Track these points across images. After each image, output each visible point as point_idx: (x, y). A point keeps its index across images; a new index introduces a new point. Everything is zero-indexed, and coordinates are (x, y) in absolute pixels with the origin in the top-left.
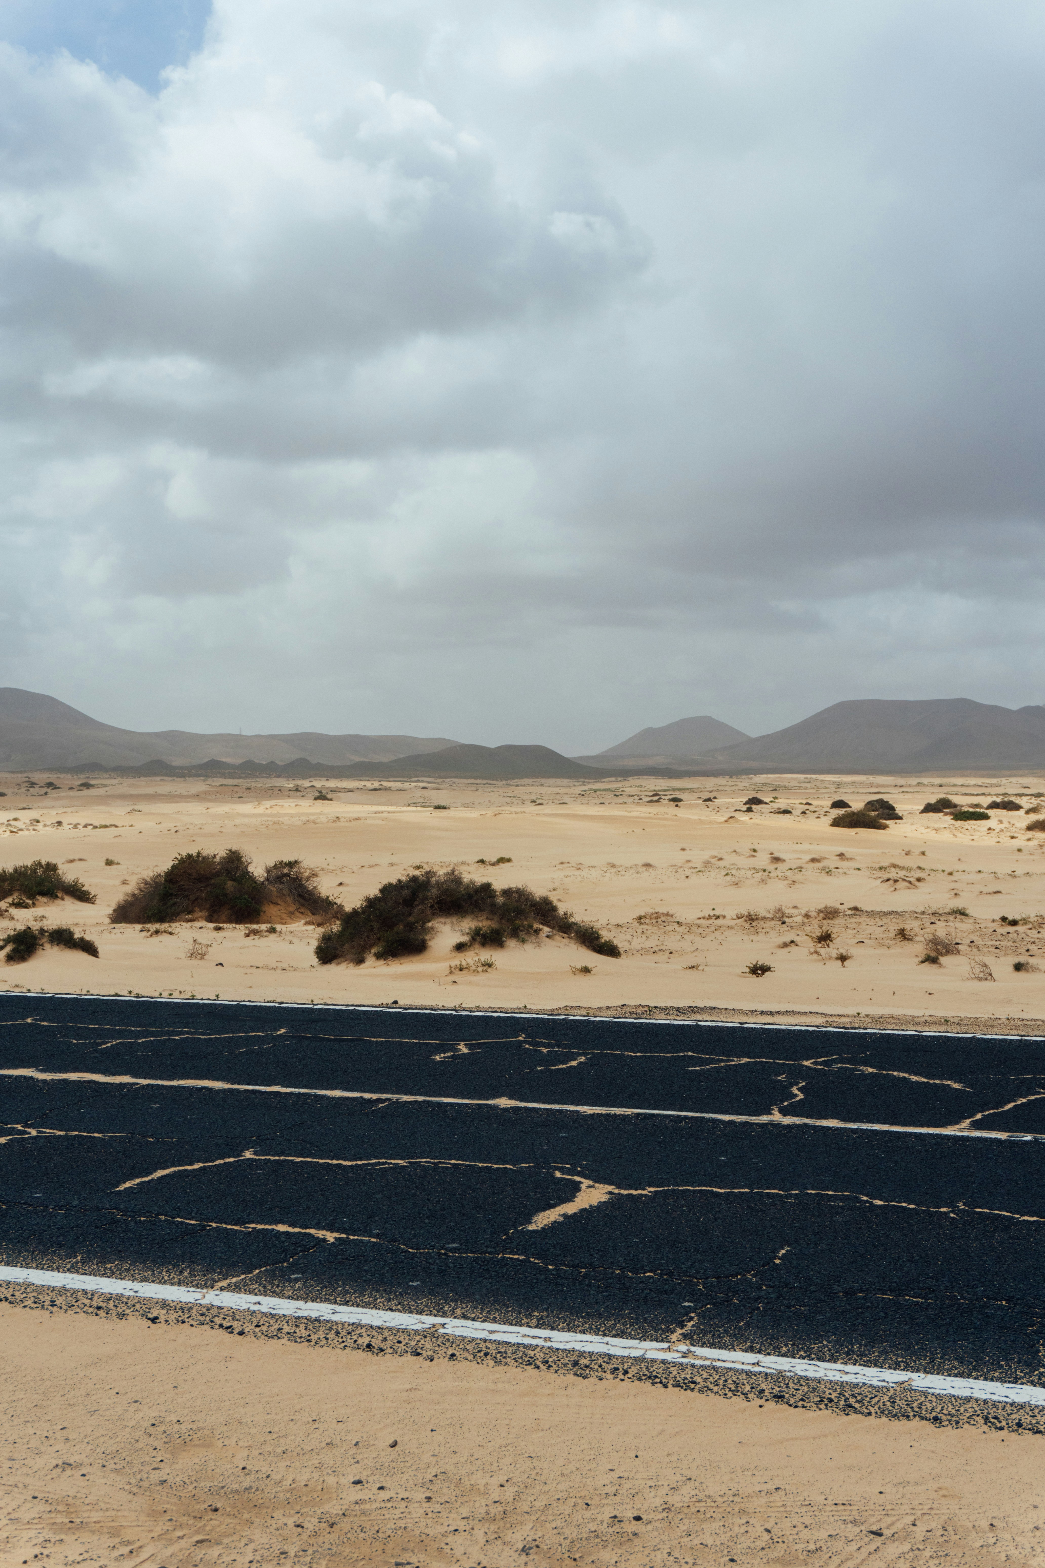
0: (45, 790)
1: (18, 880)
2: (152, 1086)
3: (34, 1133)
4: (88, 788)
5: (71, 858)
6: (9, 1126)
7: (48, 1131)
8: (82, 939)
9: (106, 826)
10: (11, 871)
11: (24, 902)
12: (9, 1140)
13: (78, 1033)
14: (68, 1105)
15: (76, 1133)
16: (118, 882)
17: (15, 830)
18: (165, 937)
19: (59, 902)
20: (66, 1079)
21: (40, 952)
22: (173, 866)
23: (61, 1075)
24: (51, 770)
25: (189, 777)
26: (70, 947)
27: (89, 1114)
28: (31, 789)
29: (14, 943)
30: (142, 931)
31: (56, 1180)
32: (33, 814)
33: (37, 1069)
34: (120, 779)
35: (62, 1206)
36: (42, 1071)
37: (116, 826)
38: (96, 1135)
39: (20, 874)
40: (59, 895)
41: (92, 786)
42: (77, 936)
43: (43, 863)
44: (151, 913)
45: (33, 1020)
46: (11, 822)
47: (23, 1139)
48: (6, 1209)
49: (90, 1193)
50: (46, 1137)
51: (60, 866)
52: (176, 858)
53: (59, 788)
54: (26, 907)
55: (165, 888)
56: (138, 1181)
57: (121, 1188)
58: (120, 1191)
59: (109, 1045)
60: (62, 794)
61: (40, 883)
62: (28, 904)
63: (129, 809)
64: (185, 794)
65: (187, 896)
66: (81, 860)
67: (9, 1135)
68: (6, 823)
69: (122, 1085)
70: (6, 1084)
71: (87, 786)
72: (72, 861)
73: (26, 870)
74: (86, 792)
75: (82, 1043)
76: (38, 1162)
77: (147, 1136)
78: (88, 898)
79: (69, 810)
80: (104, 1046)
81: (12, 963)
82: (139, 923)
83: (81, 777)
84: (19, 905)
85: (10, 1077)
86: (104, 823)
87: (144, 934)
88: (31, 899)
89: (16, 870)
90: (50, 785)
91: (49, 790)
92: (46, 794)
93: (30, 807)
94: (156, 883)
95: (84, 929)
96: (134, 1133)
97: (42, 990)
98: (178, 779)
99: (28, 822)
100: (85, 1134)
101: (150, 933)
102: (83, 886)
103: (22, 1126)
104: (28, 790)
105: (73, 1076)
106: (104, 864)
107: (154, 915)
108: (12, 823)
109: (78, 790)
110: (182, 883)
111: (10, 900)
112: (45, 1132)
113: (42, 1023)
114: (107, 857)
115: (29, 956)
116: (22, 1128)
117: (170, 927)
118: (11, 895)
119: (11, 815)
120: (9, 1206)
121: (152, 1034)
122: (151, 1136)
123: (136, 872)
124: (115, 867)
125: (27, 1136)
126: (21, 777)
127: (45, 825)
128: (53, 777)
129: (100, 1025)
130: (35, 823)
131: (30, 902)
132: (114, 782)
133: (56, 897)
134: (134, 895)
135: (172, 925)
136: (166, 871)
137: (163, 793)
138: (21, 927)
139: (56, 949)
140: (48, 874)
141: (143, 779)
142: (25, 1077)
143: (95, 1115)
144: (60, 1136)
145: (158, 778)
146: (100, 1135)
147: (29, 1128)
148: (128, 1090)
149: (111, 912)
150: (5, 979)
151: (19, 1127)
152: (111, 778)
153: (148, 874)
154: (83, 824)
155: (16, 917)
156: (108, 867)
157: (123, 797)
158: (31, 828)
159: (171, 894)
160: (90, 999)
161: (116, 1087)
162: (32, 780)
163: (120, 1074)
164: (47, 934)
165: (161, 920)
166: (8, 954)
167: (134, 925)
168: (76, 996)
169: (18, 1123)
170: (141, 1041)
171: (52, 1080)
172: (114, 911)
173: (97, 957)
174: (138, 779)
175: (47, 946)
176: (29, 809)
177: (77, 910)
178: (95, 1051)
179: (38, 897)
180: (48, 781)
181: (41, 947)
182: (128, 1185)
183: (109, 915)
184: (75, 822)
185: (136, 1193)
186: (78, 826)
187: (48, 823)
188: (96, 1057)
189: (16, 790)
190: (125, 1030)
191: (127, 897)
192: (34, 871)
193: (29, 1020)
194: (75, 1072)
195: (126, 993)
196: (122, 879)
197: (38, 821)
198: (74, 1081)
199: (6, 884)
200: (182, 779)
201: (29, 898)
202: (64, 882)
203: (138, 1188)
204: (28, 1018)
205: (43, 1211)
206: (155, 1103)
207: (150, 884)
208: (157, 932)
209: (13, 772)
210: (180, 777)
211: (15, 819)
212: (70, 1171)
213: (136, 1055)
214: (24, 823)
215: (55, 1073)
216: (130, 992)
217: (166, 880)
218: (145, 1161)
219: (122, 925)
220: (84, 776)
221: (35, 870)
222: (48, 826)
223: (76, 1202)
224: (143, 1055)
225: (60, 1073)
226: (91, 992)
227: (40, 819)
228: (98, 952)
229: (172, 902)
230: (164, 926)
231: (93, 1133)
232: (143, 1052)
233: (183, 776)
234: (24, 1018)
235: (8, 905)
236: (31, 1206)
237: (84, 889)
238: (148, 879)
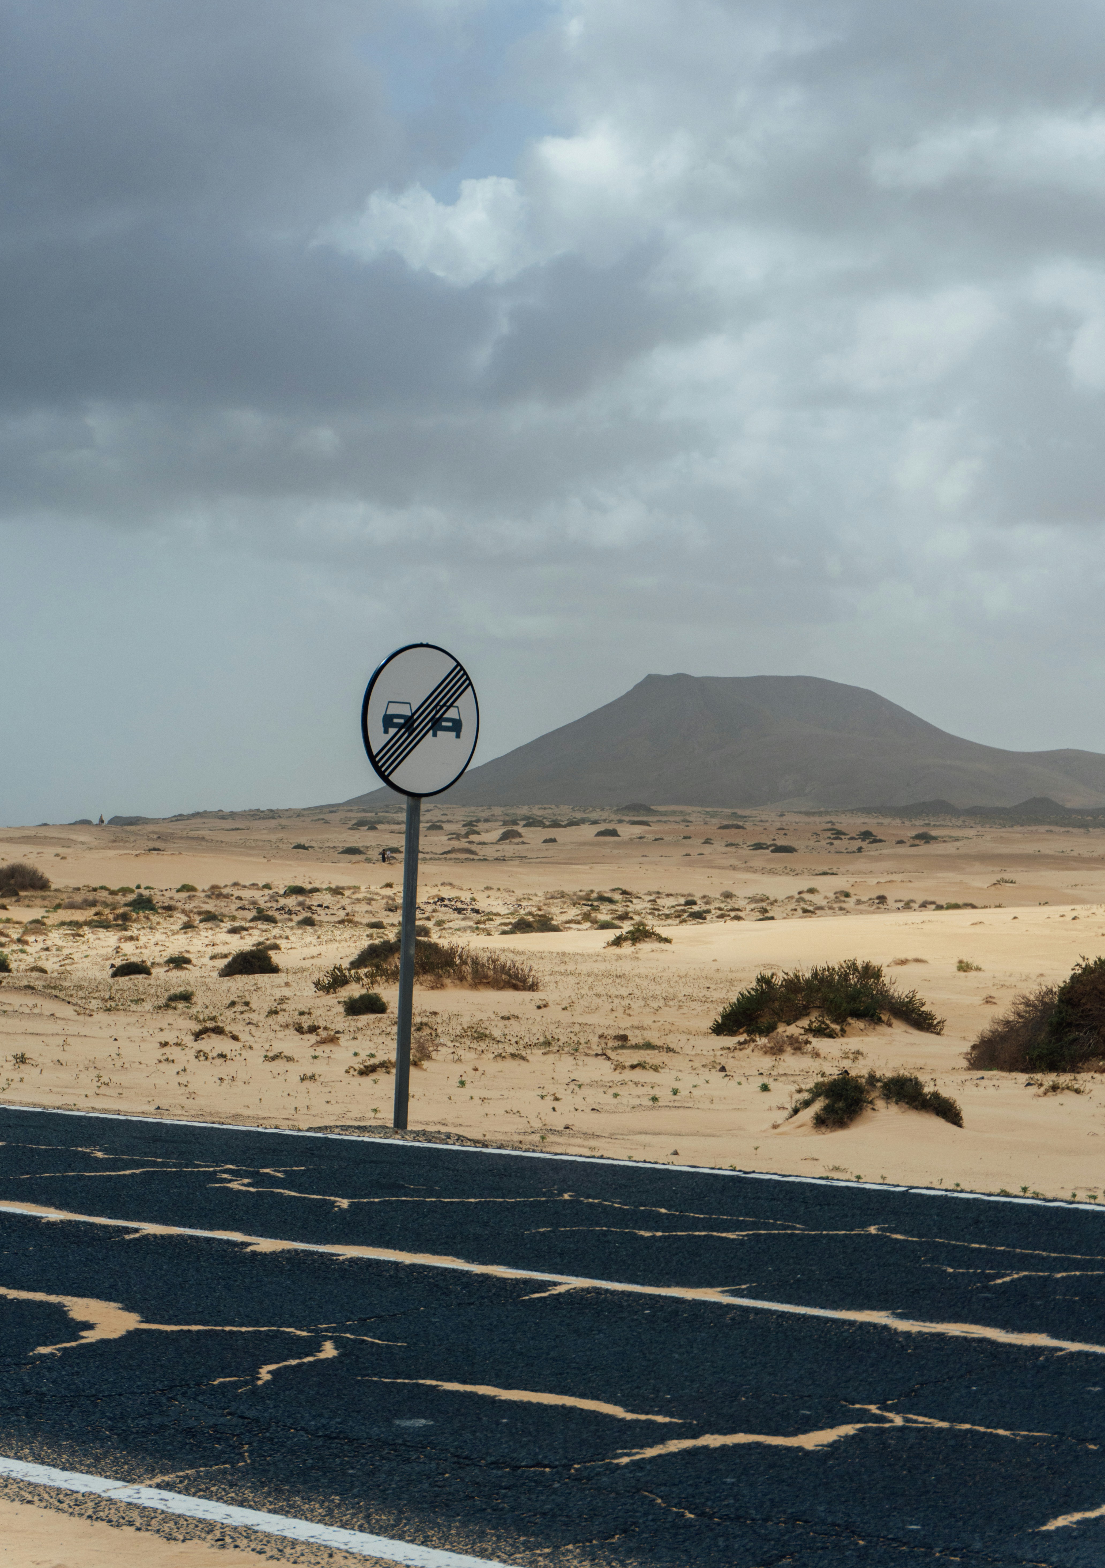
0: (859, 843)
1: (819, 990)
2: (1087, 1354)
3: (898, 1421)
4: (927, 842)
5: (903, 957)
6: (858, 1406)
7: (921, 1419)
8: (936, 1095)
9: (956, 906)
10: (808, 975)
11: (828, 1027)
12: (860, 1430)
13: (955, 1256)
14: (950, 1378)
15: (967, 1426)
16: (978, 1000)
17: (811, 908)
18: (1068, 1098)
19: (883, 1029)
20: (943, 1334)
21: (868, 1113)
22: (1073, 977)
23: (933, 1325)
24: (867, 811)
25: (1095, 827)
26: (916, 1108)
27: (985, 1394)
28: (836, 842)
29: (827, 1097)
30: (1029, 1084)
31: (941, 1503)
32: (840, 882)
33: (893, 1313)
34: (979, 828)
35: (955, 1549)
36: (902, 1316)
37: (974, 907)
38: (1001, 1432)
39: (822, 981)
40: (884, 1018)
41: (935, 838)
42: (928, 1089)
43: (859, 964)
44: (1036, 1053)
45: (879, 1229)
46: (803, 895)
47: (883, 1431)
48: (865, 1547)
49: (1000, 1531)
50: (919, 1430)
51: (885, 971)
52: (1078, 965)
53: (880, 841)
54: (831, 1035)
55: (1061, 1012)
56: (1078, 1516)
57: (1051, 1526)
58: (1048, 1532)
59: (1008, 1279)
60: (885, 852)
61: (855, 996)
62: (833, 1030)
63: (995, 878)
64: (1086, 855)
65: (1095, 1028)
66: (917, 960)
67: (859, 1422)
68: (797, 896)
69: (1035, 1351)
70: (846, 1334)
71: (925, 838)
72: (903, 962)
73: (831, 975)
74: (924, 849)
75: (963, 1273)
76: (910, 1472)
77: (1084, 1440)
78: (931, 1025)
79: (897, 877)
80: (999, 1281)
81: (823, 1129)
82: (1024, 1071)
83: (917, 823)
84: (821, 1032)
85: (851, 1323)
86: (953, 901)
87: (1033, 1090)
88: (838, 1024)
89: (815, 975)
90: (866, 835)
91: (864, 845)
92: (860, 850)
93: (835, 870)
94: (1044, 1004)
95: (933, 1076)
96: (1063, 1434)
97: (884, 1178)
98: (1076, 831)
99: (831, 895)
100: (982, 1429)
101: (1043, 1089)
102: (923, 1004)
103: (879, 1408)
104: (832, 844)
105: (954, 1329)
106: (955, 969)
107: (1040, 1057)
108: (807, 896)
109: (911, 846)
110: (1088, 1006)
111: (805, 1023)
112: (916, 1422)
113: (895, 1236)
114: (961, 958)
115: (851, 1120)
116: (878, 1412)
117: (1075, 1079)
118: (808, 1015)
119: (804, 883)
120: (870, 1542)
121: (1077, 1265)
122: (1093, 1441)
123: (1007, 984)
124: (972, 974)
125: (887, 1425)
126: (821, 823)
127: (859, 902)
128: (870, 823)
129: (989, 1244)
130: (843, 898)
131: (836, 1027)
132: (971, 833)
133: (880, 1021)
134: (1007, 1023)
135: (1078, 1076)
136: (1062, 985)
137: (1051, 852)
138: (832, 1071)
139: (894, 1109)
140: (867, 983)
141: (1017, 828)
142: (875, 1326)
143: (995, 1398)
144: (941, 1430)
145: (1042, 829)
146: (1007, 1433)
147: (890, 1411)
148: (1047, 1359)
149: (969, 1049)
150: (816, 1157)
151: (873, 1409)
152: (965, 827)
153: (1032, 990)
154: (920, 901)
155: (823, 1053)
156: (962, 974)
157: (985, 858)
158: (836, 905)
159: (1070, 1024)
160: (968, 1200)
161: (1026, 1353)
162: (838, 827)
163: (1030, 1330)
164: (879, 1084)
165: (1053, 1067)
166: (816, 1114)
167: (1014, 1075)
168: (944, 1193)
169: (871, 1403)
170: (1059, 1275)
171: (919, 1332)
172: (974, 1047)
173: (960, 1126)
174: (1010, 830)
175: (880, 1104)
176: (833, 874)
177: (912, 1044)
178: (986, 1288)
179: (850, 1020)
180: (863, 829)
181: (870, 1106)
182: (1061, 1521)
183: (967, 1054)
184: (906, 899)
185: (1076, 1538)
186: (912, 904)
187: (865, 899)
188: (987, 1299)
189: (812, 843)
190: (1033, 1256)
191: (996, 1026)
192: (845, 977)
193: (873, 1230)
194: (956, 1322)
195: (1017, 1191)
196: (985, 995)
197: (847, 895)
198: (957, 1337)
199: (800, 996)
200: (1082, 830)
201: (835, 1021)
202: (893, 997)
203: (1079, 1529)
204: (870, 1225)
205: (926, 1555)
206: (1095, 1384)
207: (1034, 1006)
208: (1055, 1088)
209: (808, 814)
210: (1079, 827)
211: (811, 891)
212: (963, 1491)
213: (1054, 1299)
214: (826, 897)
215: (924, 1321)
216: (1025, 1189)
217: (1060, 1000)
218: (1087, 1482)
219: (994, 1072)
220: (922, 823)
221: (847, 975)
222: (864, 903)
223: (978, 1545)
224: (1065, 1300)
225: (931, 1321)
226: (962, 1186)
227: (852, 891)
228: (961, 1118)
229: (1071, 1037)
230: (1064, 1079)
231: (995, 1428)
232: (1065, 1295)
233: (1084, 825)
234: (865, 1225)
235: (802, 1031)
236: (905, 1544)
237: (923, 1009)
238: (1032, 998)
